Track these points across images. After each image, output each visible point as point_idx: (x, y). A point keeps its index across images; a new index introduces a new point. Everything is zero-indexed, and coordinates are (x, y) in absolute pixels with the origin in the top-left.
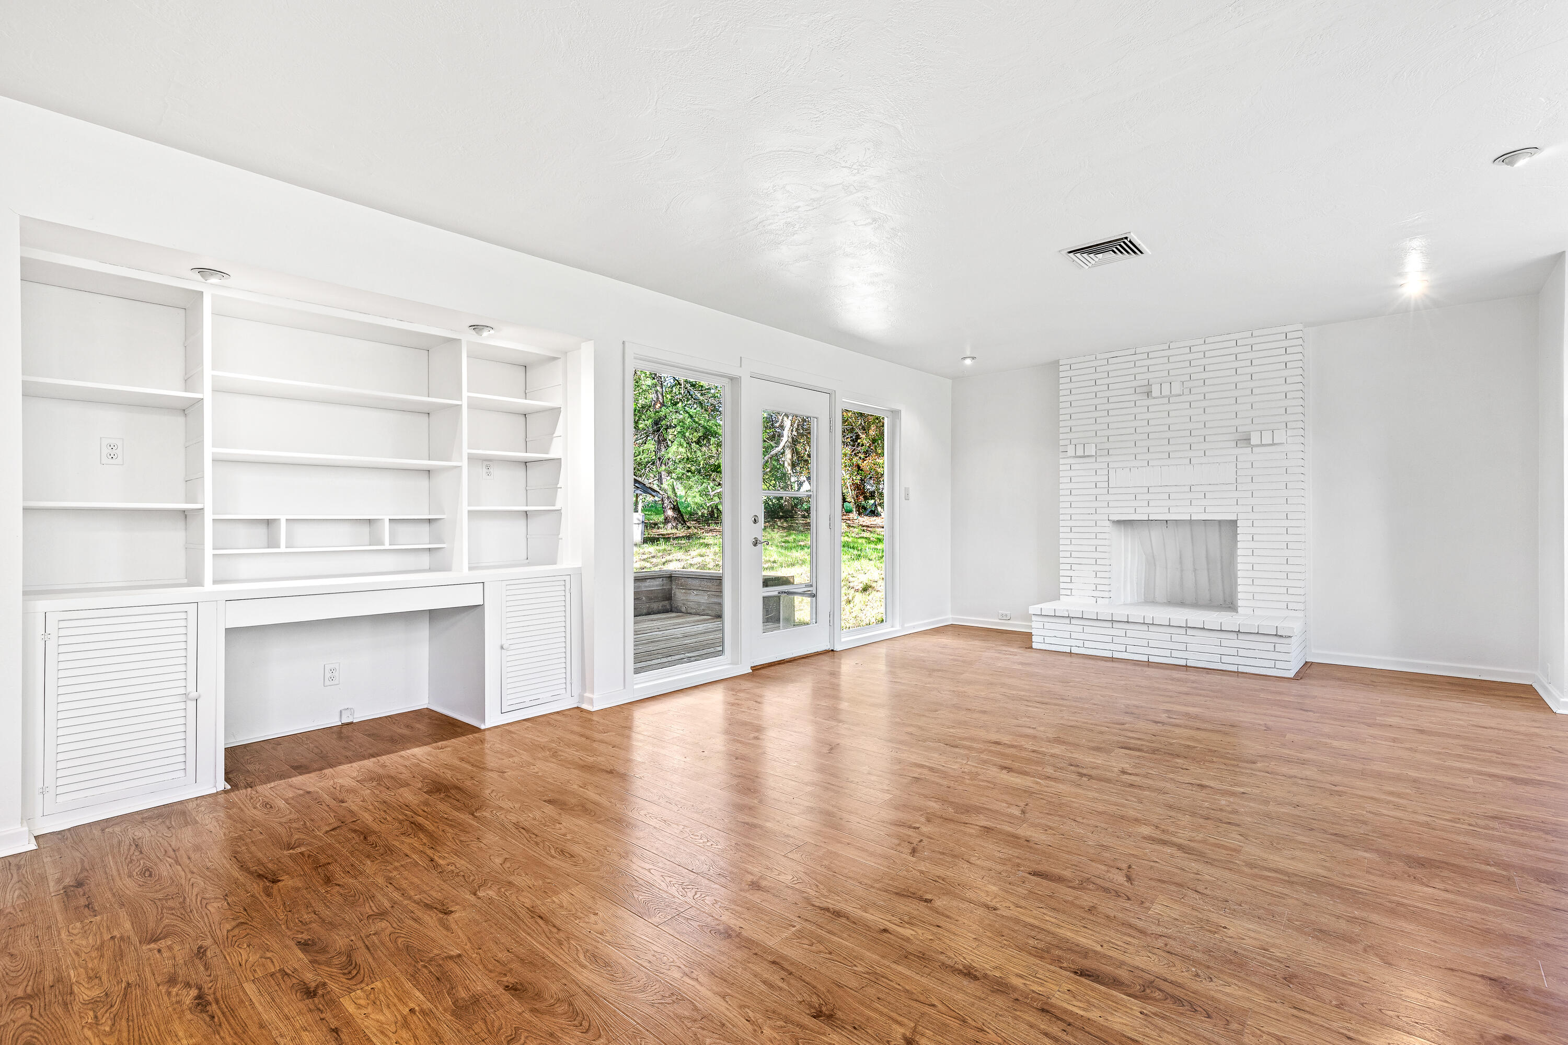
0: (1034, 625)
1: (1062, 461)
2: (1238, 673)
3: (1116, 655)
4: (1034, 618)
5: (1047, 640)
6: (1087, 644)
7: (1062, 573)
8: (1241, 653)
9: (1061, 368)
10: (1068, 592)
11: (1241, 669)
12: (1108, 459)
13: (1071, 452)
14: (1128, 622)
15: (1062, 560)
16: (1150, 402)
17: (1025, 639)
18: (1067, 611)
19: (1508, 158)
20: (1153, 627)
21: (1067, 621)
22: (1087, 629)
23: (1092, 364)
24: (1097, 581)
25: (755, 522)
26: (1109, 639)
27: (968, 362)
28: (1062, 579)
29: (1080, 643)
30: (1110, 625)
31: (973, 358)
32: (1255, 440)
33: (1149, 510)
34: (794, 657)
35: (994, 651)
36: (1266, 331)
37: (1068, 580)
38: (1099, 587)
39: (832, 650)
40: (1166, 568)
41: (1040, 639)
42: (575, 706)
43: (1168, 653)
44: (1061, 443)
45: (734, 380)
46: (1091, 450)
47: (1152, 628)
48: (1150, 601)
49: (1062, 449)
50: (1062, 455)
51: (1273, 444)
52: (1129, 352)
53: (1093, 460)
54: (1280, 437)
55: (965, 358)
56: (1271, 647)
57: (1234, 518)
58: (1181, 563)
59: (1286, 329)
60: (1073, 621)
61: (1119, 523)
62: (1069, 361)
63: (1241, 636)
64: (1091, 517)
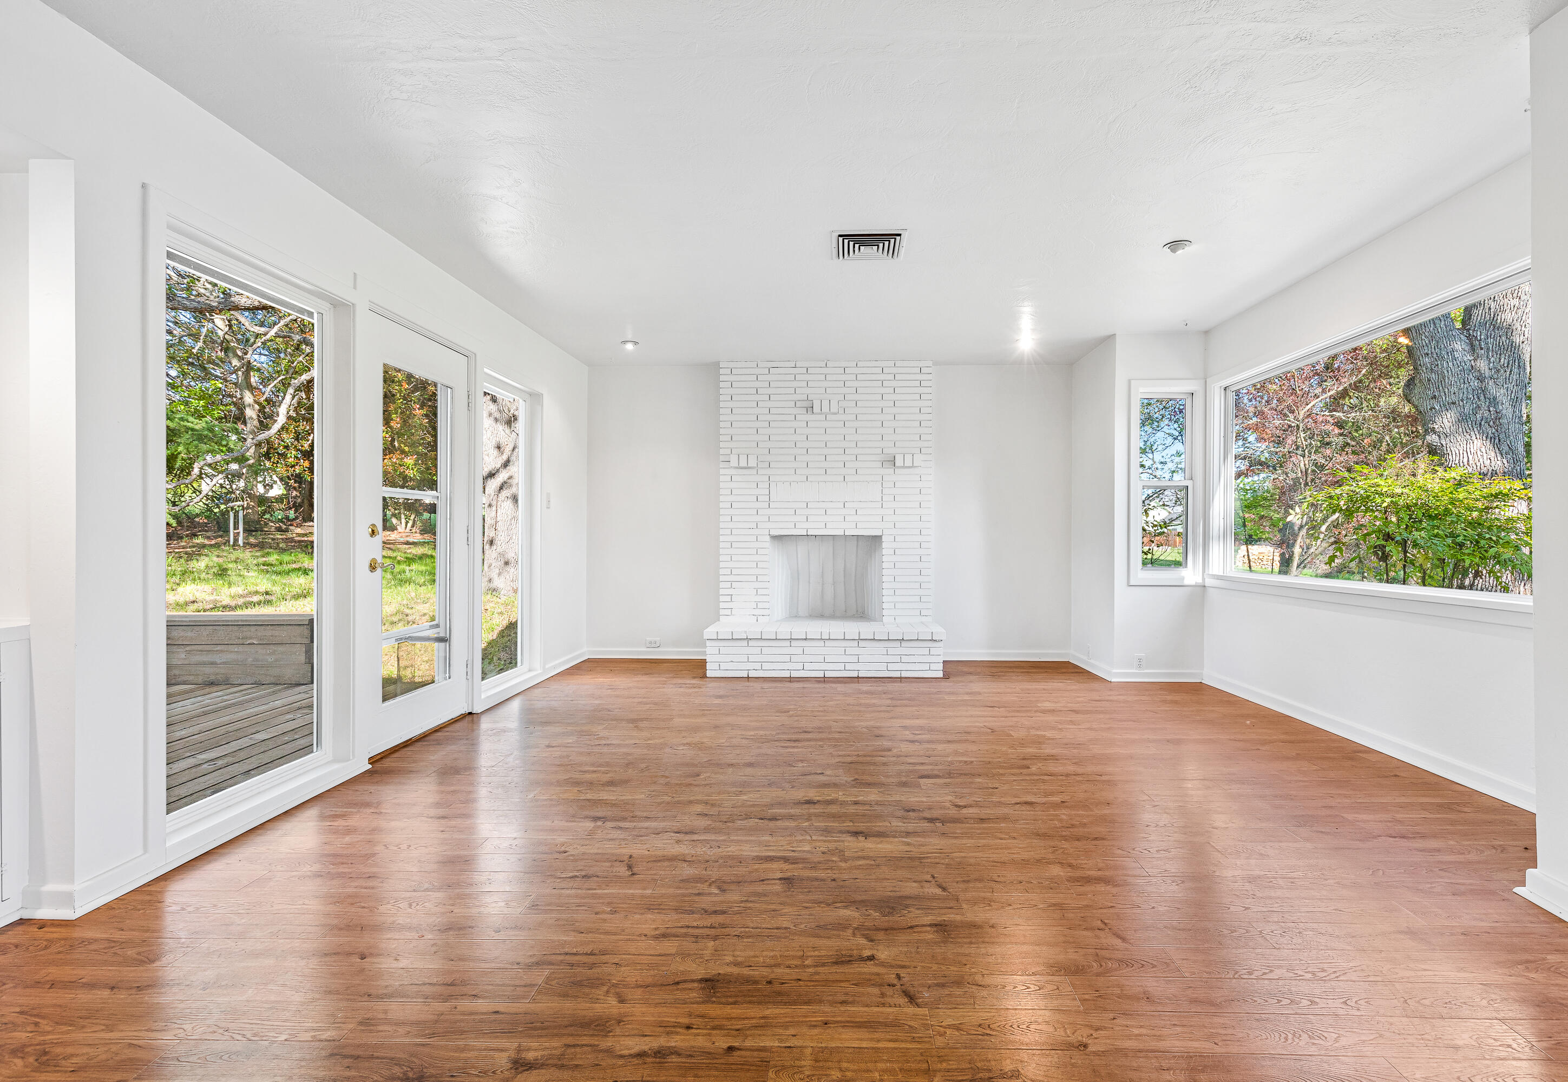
0: (708, 650)
1: (722, 472)
2: (901, 679)
3: (794, 674)
4: (708, 643)
5: (723, 666)
6: (765, 666)
7: (722, 592)
8: (904, 659)
9: (722, 371)
10: (728, 612)
11: (904, 674)
12: (768, 472)
13: (734, 463)
14: (806, 639)
15: (722, 578)
16: (809, 417)
17: (697, 668)
18: (746, 632)
19: (1175, 245)
20: (830, 641)
21: (745, 643)
22: (765, 650)
23: (753, 371)
24: (758, 599)
25: (373, 533)
26: (787, 658)
27: (630, 347)
28: (722, 598)
29: (758, 666)
30: (788, 643)
31: (636, 343)
32: (899, 462)
33: (806, 525)
34: (424, 733)
35: (671, 686)
36: (905, 363)
37: (728, 598)
38: (760, 605)
39: (470, 713)
40: (809, 582)
41: (716, 666)
42: (15, 918)
43: (841, 666)
44: (722, 451)
45: (341, 307)
46: (752, 463)
47: (828, 643)
48: (794, 616)
49: (722, 458)
50: (722, 465)
51: (913, 467)
52: (787, 364)
53: (754, 472)
54: (919, 459)
55: (625, 342)
56: (926, 651)
57: (878, 533)
58: (822, 577)
59: (921, 364)
60: (751, 643)
61: (778, 538)
62: (732, 365)
63: (904, 644)
64: (751, 532)
